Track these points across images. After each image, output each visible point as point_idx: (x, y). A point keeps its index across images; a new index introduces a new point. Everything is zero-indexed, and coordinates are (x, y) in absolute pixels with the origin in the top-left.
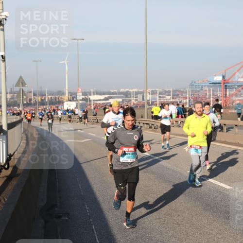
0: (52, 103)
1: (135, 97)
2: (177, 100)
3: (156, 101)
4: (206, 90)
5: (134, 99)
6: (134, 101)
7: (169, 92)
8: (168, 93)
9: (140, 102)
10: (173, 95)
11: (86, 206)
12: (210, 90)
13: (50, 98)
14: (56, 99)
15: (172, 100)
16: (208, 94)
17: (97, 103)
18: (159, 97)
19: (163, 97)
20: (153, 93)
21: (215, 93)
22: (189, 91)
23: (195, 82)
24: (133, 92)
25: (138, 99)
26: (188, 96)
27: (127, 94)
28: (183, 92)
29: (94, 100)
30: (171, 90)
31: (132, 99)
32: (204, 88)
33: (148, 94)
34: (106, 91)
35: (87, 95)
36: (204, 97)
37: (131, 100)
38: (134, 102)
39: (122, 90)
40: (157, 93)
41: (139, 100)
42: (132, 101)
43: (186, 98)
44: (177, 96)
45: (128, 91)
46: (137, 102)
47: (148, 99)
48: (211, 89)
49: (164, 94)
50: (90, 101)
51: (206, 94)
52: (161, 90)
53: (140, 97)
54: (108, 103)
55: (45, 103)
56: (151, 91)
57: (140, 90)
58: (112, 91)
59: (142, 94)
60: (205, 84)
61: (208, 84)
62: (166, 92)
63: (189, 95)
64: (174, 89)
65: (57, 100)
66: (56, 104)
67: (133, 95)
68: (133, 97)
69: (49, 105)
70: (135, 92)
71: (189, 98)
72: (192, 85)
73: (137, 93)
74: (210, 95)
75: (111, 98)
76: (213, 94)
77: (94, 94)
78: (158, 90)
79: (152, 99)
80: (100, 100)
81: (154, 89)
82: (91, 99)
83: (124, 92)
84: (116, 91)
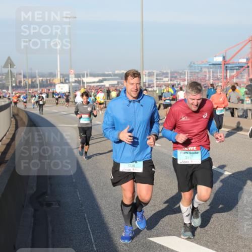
0: (43, 85)
2: (174, 82)
3: (154, 84)
4: (205, 72)
7: (167, 73)
8: (166, 75)
10: (171, 77)
11: (78, 193)
12: (209, 72)
13: (41, 81)
14: (47, 82)
15: (169, 82)
16: (207, 75)
17: (91, 86)
18: (157, 79)
19: (161, 79)
20: (150, 74)
21: (215, 74)
22: (188, 73)
23: (194, 63)
26: (186, 78)
27: (123, 76)
28: (181, 74)
29: (87, 83)
30: (169, 72)
32: (204, 70)
33: (144, 76)
34: (101, 73)
35: (80, 77)
36: (204, 79)
39: (117, 72)
40: (154, 75)
43: (185, 80)
44: (176, 78)
45: (123, 73)
47: (144, 81)
48: (211, 70)
49: (162, 76)
50: (84, 83)
51: (206, 76)
52: (158, 72)
54: (103, 85)
55: (36, 86)
58: (107, 73)
60: (205, 65)
61: (208, 65)
62: (163, 74)
63: (188, 77)
64: (172, 71)
65: (49, 82)
66: (48, 86)
69: (40, 87)
71: (188, 80)
72: (190, 66)
74: (210, 77)
75: (105, 80)
76: (213, 76)
77: (87, 76)
78: (155, 72)
79: (149, 81)
80: (94, 82)
81: (150, 71)
82: (84, 81)
83: (119, 74)
84: (111, 72)
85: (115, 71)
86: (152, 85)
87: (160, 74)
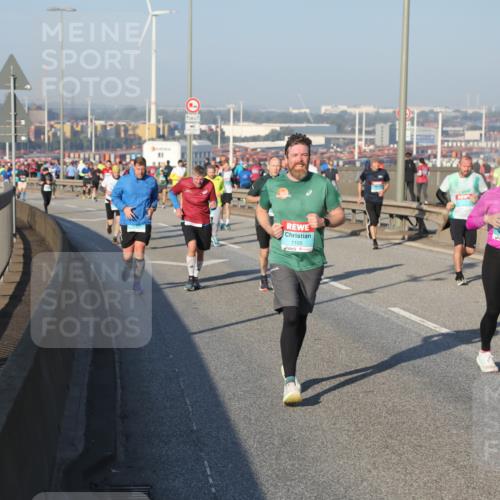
0: (105, 143)
1: (367, 133)
3: (435, 147)
5: (364, 137)
6: (363, 142)
7: (477, 117)
8: (473, 121)
9: (381, 149)
10: (490, 129)
11: (206, 462)
13: (99, 129)
14: (118, 133)
15: (483, 144)
17: (246, 149)
18: (445, 133)
19: (456, 134)
20: (426, 119)
24: (361, 115)
25: (377, 138)
27: (341, 122)
29: (236, 139)
30: (484, 111)
31: (357, 136)
33: (408, 123)
34: (278, 110)
35: (215, 122)
37: (352, 142)
38: (364, 148)
39: (324, 109)
40: (436, 121)
41: (378, 143)
42: (357, 143)
45: (345, 112)
46: (372, 147)
47: (408, 139)
49: (461, 125)
50: (225, 140)
52: (450, 112)
53: (382, 134)
55: (85, 144)
56: (419, 115)
57: (382, 111)
58: (295, 111)
59: (389, 124)
62: (466, 117)
64: (494, 109)
65: (122, 135)
66: (120, 146)
67: (360, 123)
68: (360, 132)
69: (97, 148)
70: (367, 115)
73: (373, 120)
77: (237, 118)
78: (442, 112)
79: (421, 138)
80: (255, 139)
81: (427, 109)
82: (226, 134)
83: (331, 114)
84: (307, 111)
85: (320, 109)
86: (429, 152)
87: (456, 118)
